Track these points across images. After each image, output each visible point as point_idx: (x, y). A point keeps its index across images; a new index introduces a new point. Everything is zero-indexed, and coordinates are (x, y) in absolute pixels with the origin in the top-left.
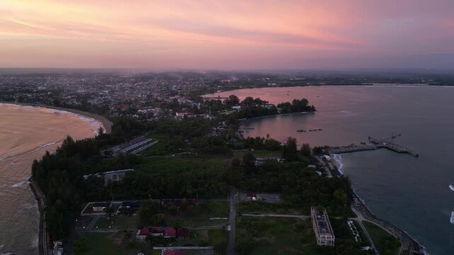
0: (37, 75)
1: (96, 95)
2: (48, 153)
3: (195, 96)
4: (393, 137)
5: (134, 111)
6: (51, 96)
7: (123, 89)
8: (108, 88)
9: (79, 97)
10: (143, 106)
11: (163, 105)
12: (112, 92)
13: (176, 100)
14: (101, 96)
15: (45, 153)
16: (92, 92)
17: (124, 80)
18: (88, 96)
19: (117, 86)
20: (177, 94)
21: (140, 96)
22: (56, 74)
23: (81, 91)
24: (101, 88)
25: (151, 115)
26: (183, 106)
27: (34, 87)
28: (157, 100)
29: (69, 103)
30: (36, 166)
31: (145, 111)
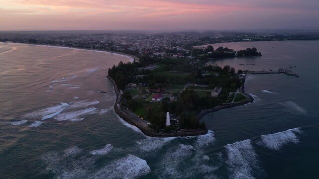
0: (98, 35)
1: (132, 46)
2: (114, 66)
3: (188, 47)
4: (291, 68)
5: (152, 53)
6: (108, 46)
7: (146, 43)
8: (138, 42)
9: (122, 46)
10: (156, 52)
11: (168, 51)
12: (141, 44)
13: (176, 48)
14: (134, 46)
15: (113, 66)
16: (129, 44)
17: (148, 38)
18: (127, 46)
19: (144, 41)
20: (178, 45)
21: (156, 47)
22: (109, 34)
23: (124, 43)
24: (134, 42)
25: (160, 55)
26: (179, 52)
27: (99, 41)
28: (165, 49)
29: (118, 49)
30: (110, 70)
31: (157, 54)
